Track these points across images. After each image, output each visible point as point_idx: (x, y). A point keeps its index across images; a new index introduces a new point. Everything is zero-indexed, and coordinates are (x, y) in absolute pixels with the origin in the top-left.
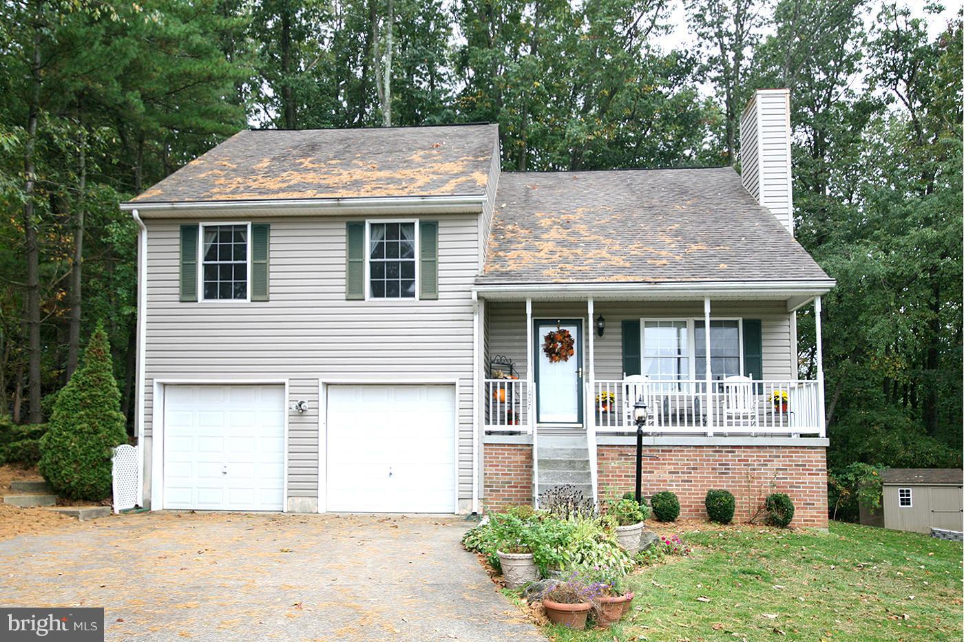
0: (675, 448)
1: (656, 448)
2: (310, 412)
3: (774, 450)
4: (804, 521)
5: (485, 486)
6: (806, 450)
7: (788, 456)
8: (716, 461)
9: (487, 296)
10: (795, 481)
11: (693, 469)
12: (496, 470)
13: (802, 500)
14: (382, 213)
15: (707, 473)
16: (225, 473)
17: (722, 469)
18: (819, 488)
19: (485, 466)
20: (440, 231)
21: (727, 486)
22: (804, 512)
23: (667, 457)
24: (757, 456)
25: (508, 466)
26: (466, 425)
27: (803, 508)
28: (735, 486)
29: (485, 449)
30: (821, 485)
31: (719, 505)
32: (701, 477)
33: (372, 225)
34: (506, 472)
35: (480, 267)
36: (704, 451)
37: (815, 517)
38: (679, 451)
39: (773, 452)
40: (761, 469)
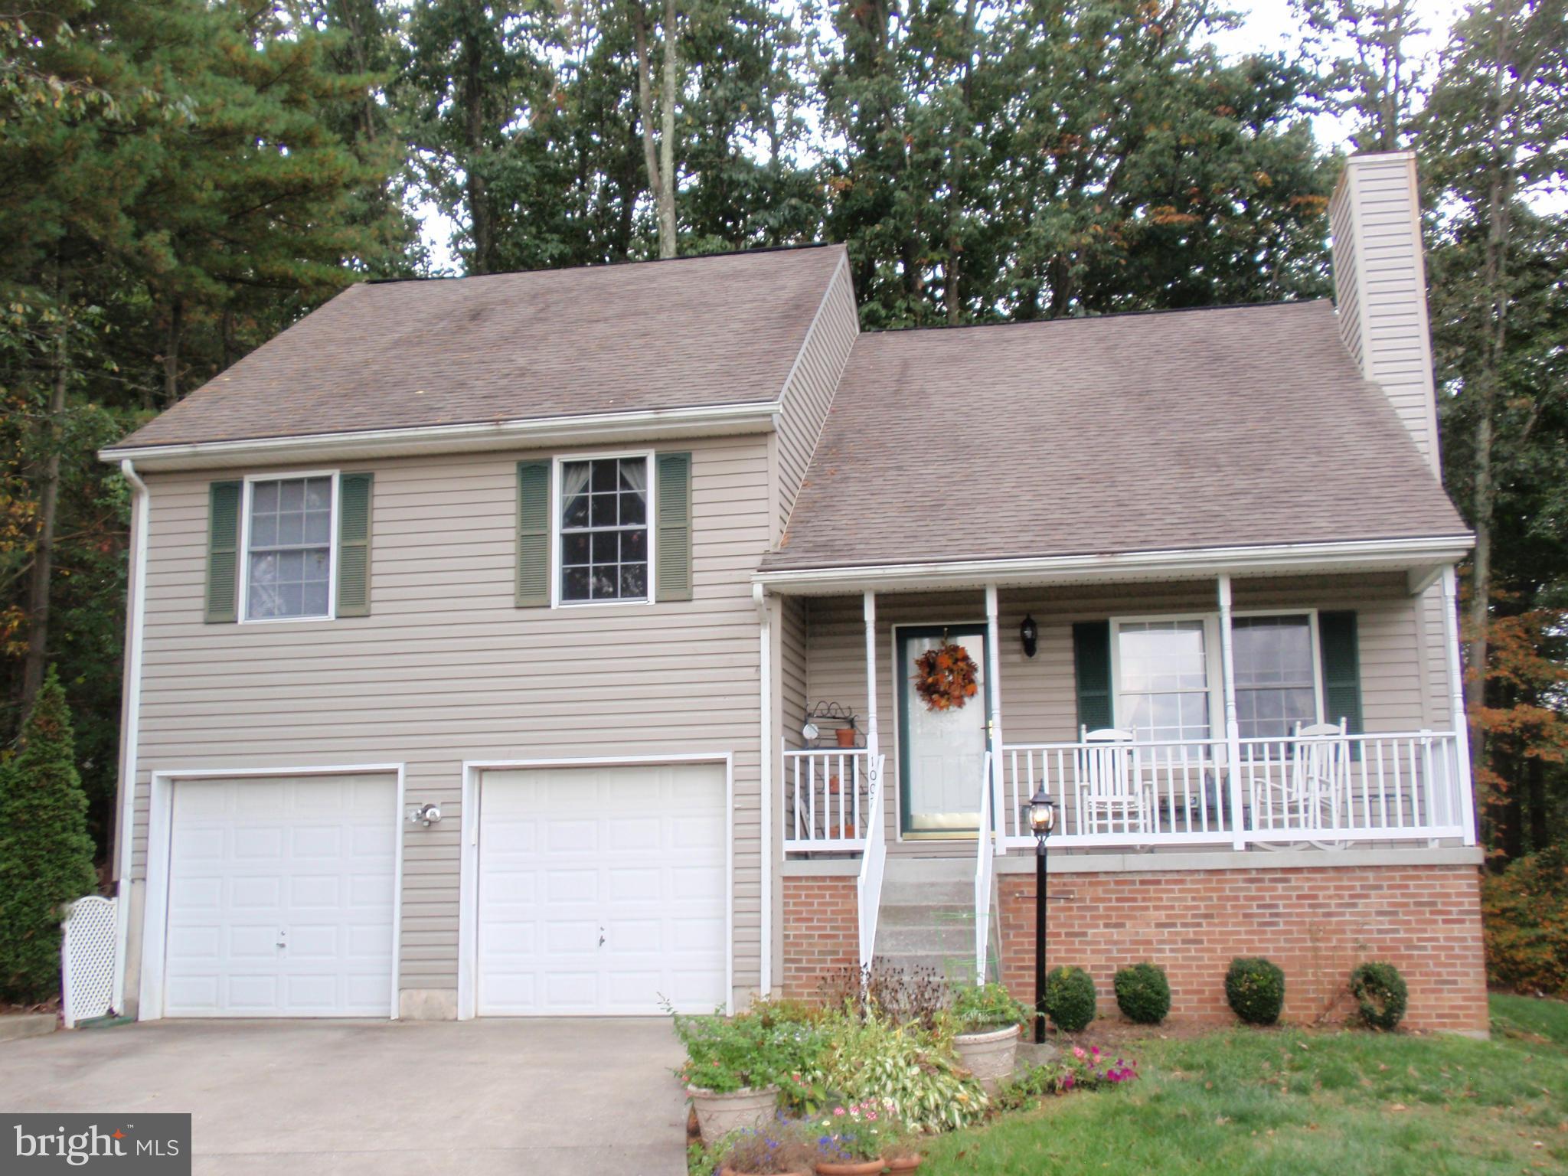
0: (1169, 877)
1: (1128, 877)
2: (446, 824)
3: (1370, 875)
4: (1439, 1016)
5: (786, 961)
6: (1437, 873)
7: (1400, 887)
8: (1253, 898)
9: (786, 590)
10: (1415, 936)
11: (1206, 916)
12: (807, 928)
13: (1433, 974)
14: (584, 441)
15: (1235, 924)
16: (283, 946)
17: (1263, 915)
18: (1466, 948)
19: (786, 920)
20: (696, 470)
21: (1276, 949)
22: (1437, 999)
23: (1152, 895)
24: (1337, 888)
25: (831, 920)
26: (746, 841)
27: (1433, 991)
28: (1292, 949)
29: (786, 888)
30: (1470, 943)
31: (1249, 989)
32: (1221, 933)
33: (567, 466)
34: (828, 932)
35: (772, 535)
36: (1226, 881)
37: (1460, 1008)
38: (1176, 882)
39: (1366, 879)
40: (1343, 914)
